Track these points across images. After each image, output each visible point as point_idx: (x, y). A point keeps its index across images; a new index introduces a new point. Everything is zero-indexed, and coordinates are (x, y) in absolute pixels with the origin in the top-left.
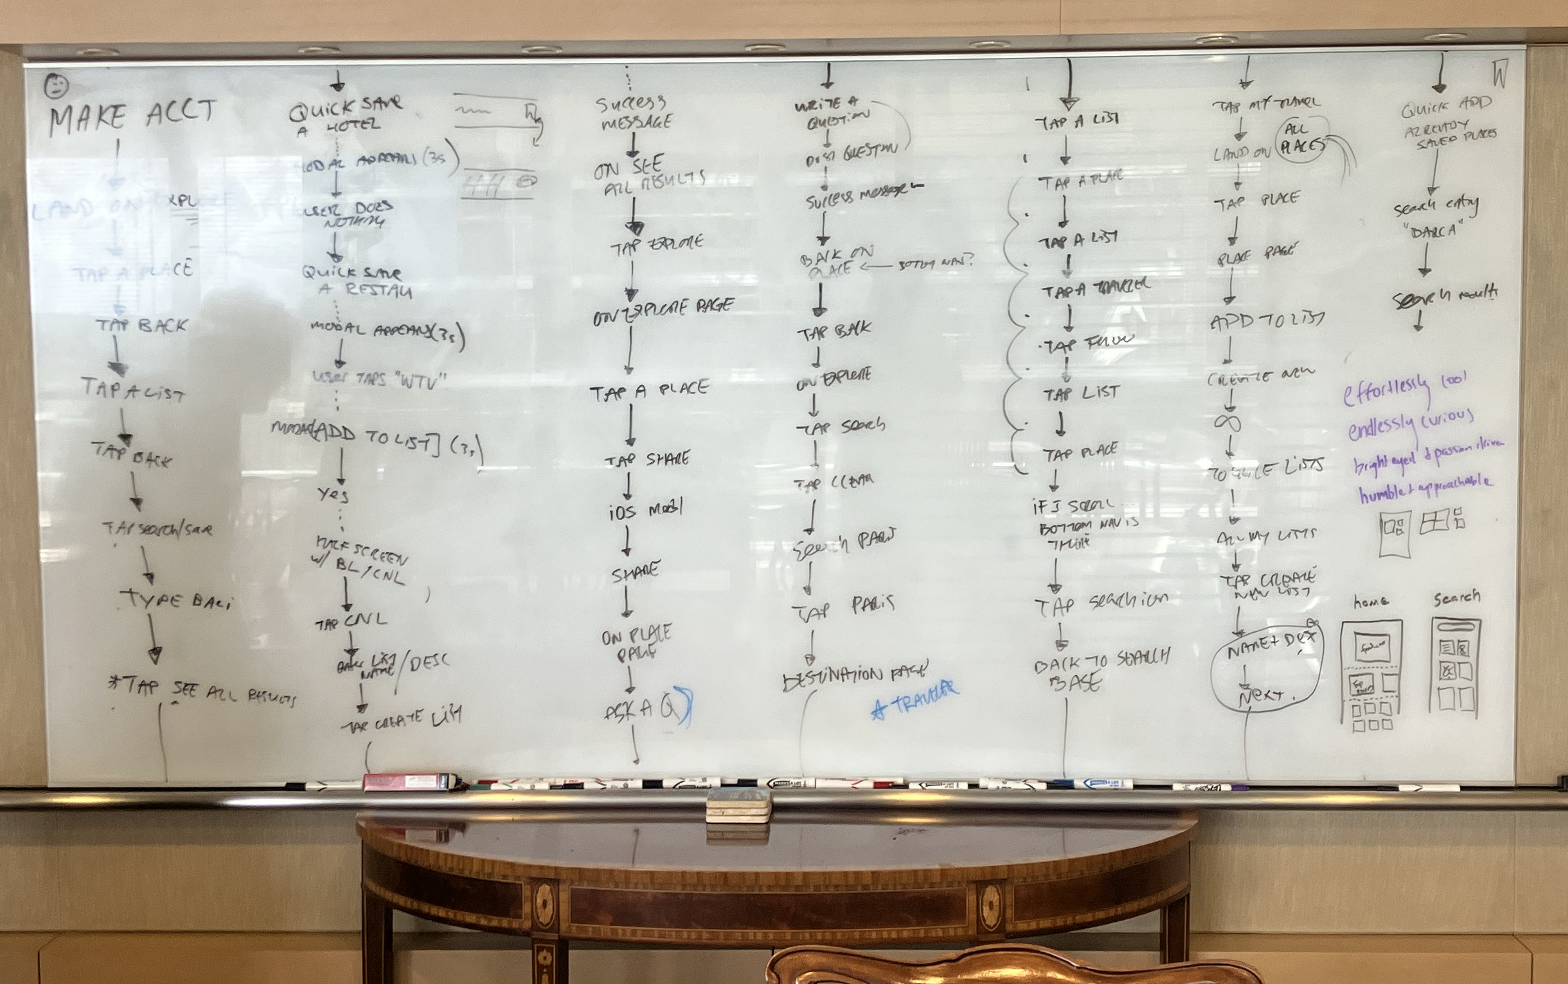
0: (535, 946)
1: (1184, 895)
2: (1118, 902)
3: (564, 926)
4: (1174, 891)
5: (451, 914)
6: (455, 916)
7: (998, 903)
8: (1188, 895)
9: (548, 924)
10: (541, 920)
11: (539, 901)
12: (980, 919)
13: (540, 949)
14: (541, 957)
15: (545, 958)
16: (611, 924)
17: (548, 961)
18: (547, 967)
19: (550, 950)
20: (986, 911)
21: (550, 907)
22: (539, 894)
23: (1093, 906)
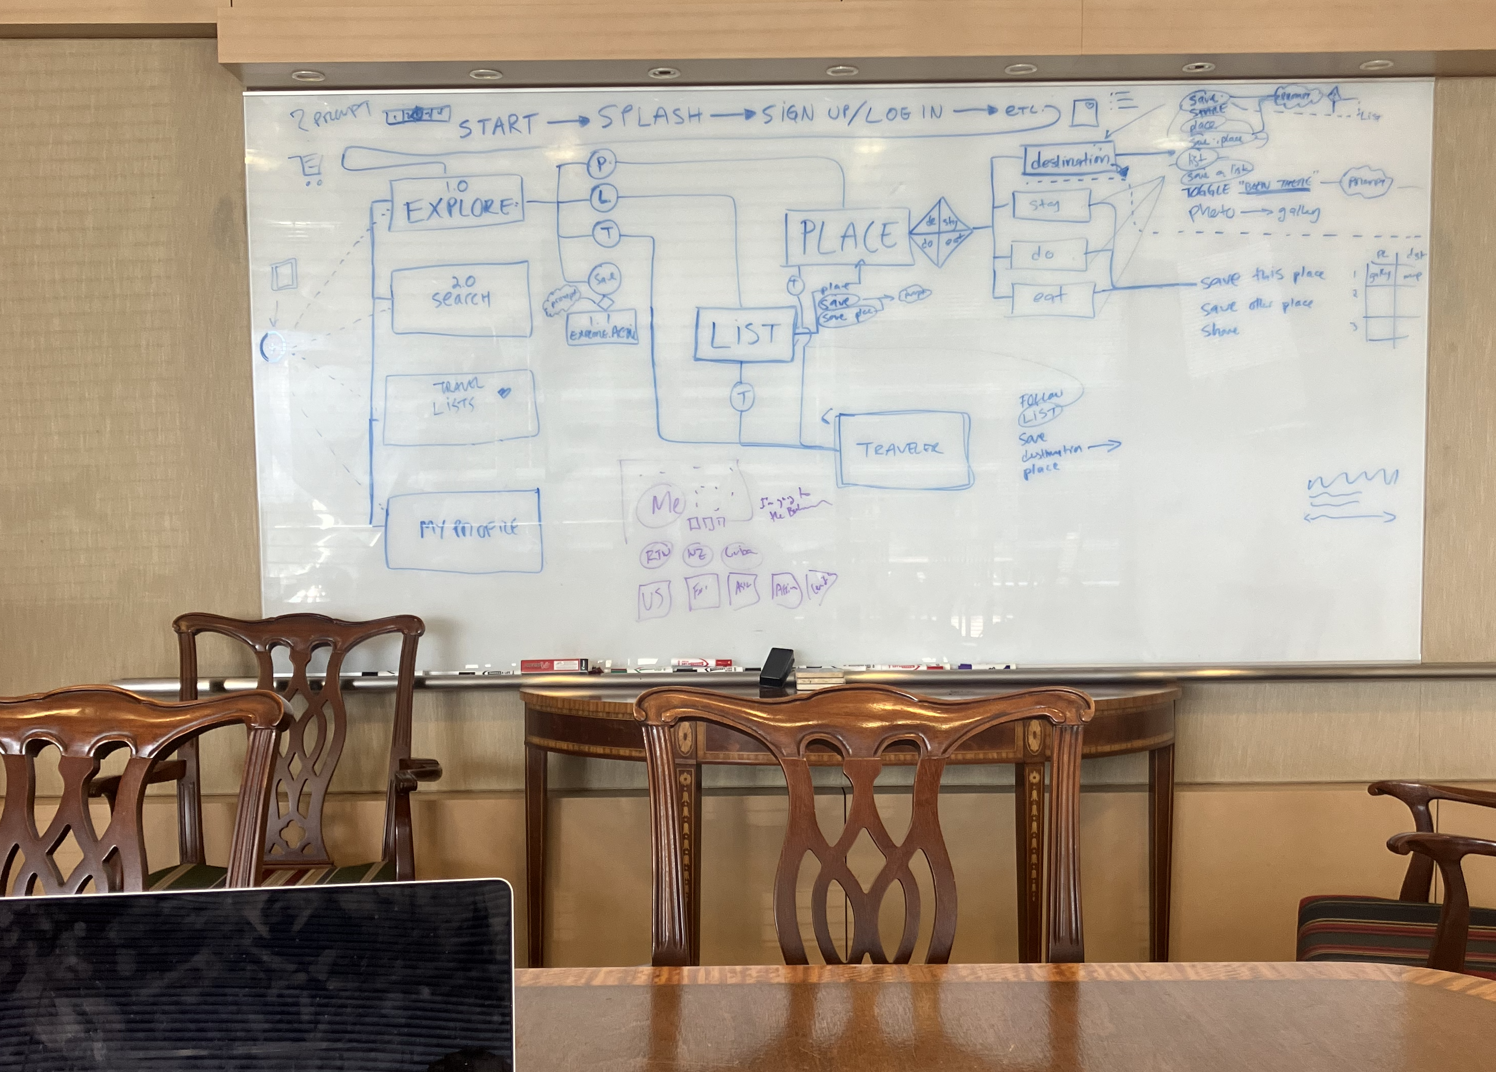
0: (678, 770)
1: (1170, 743)
2: (1129, 738)
3: (700, 753)
4: (1165, 738)
5: (607, 750)
6: (611, 751)
7: (1039, 733)
8: (1173, 745)
9: (688, 752)
10: (683, 749)
11: (681, 734)
12: (1026, 745)
13: (682, 772)
14: (682, 779)
15: (685, 779)
16: (738, 751)
17: (688, 782)
18: (687, 786)
19: (689, 773)
20: (1031, 740)
21: (689, 738)
22: (681, 729)
23: (1111, 740)
